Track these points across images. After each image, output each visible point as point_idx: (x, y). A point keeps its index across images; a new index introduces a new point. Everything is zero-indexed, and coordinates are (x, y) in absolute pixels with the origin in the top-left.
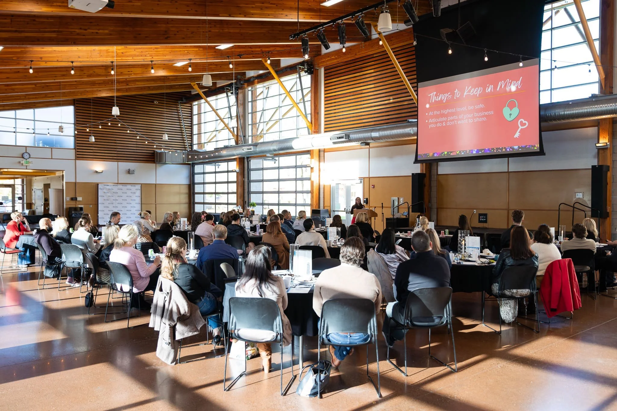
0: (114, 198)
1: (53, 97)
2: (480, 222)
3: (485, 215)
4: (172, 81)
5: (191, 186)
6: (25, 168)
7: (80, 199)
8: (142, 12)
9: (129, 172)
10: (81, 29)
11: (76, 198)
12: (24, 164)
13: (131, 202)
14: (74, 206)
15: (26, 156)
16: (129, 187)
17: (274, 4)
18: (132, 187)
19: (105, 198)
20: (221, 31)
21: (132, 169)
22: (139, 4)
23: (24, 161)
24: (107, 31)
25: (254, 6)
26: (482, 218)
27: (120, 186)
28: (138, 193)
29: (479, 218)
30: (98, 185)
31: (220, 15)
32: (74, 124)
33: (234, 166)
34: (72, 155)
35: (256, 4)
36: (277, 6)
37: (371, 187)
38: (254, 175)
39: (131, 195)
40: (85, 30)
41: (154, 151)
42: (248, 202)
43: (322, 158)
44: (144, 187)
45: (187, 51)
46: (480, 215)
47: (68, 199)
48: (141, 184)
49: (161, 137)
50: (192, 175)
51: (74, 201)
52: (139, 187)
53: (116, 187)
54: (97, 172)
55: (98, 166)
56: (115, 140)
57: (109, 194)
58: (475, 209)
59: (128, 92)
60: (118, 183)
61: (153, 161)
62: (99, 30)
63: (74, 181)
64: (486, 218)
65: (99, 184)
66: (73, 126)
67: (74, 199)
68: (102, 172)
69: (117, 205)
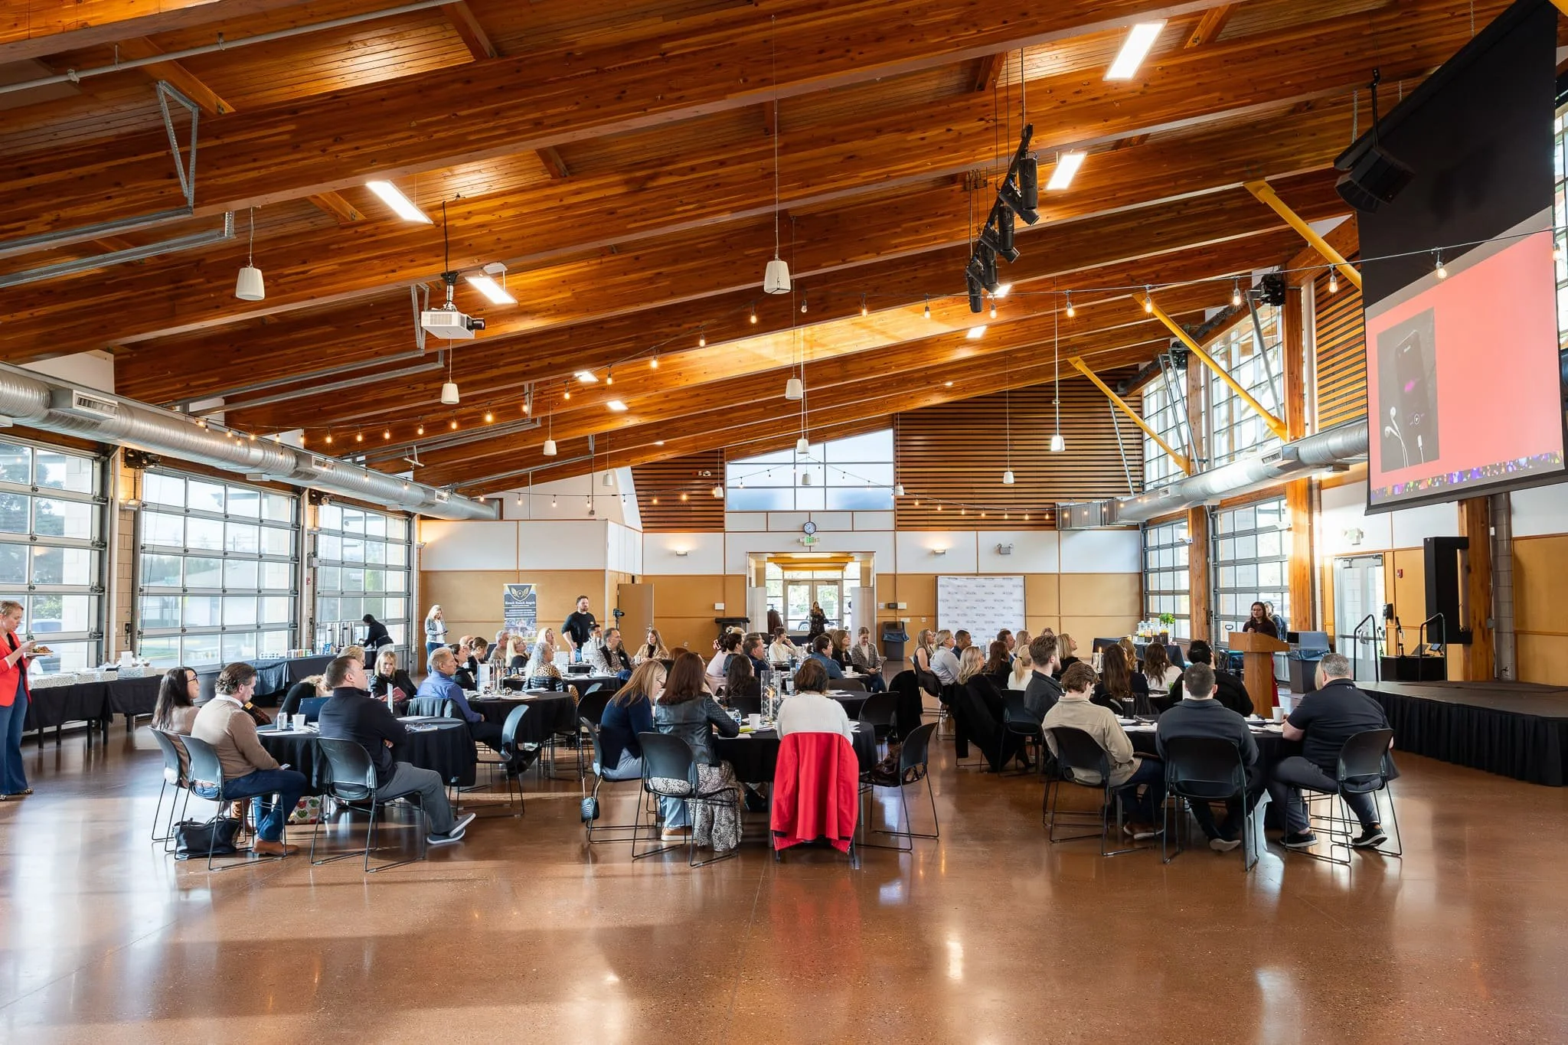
0: (967, 604)
1: (828, 420)
4: (1023, 361)
5: (1142, 576)
6: (808, 549)
7: (902, 605)
8: (672, 295)
9: (1001, 550)
10: (671, 326)
11: (896, 605)
12: (806, 544)
13: (1004, 612)
14: (892, 620)
15: (809, 528)
16: (999, 580)
17: (948, 214)
18: (1005, 581)
19: (951, 604)
20: (940, 272)
21: (1004, 545)
22: (667, 283)
23: (805, 539)
24: (713, 321)
25: (899, 230)
27: (981, 580)
28: (1019, 593)
30: (937, 577)
31: (824, 265)
32: (896, 462)
33: (1184, 533)
34: (888, 521)
35: (904, 226)
36: (955, 216)
37: (1397, 574)
38: (1225, 550)
39: (1004, 597)
40: (679, 326)
41: (1054, 504)
42: (1216, 613)
43: (1316, 503)
44: (1030, 580)
45: (946, 311)
47: (882, 605)
48: (1024, 575)
49: (1000, 480)
50: (1144, 551)
51: (893, 611)
52: (1019, 580)
53: (973, 581)
54: (935, 553)
55: (938, 540)
56: (972, 488)
57: (958, 597)
59: (968, 392)
60: (977, 575)
61: (1052, 525)
62: (700, 321)
63: (893, 572)
65: (940, 577)
66: (891, 466)
67: (892, 606)
68: (944, 553)
69: (975, 618)
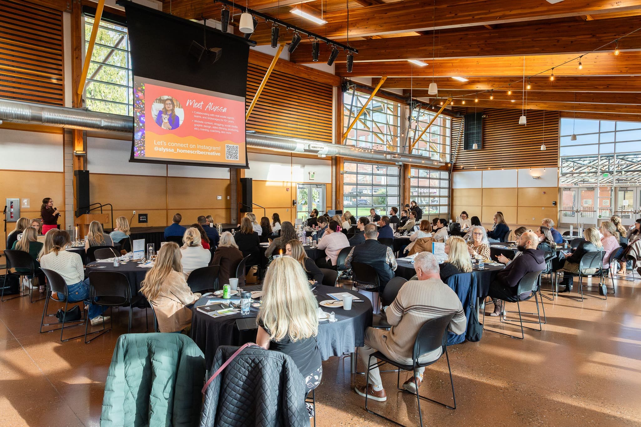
2: (140, 222)
3: (146, 215)
26: (142, 218)
29: (139, 218)
46: (140, 215)
58: (134, 210)
64: (147, 218)
